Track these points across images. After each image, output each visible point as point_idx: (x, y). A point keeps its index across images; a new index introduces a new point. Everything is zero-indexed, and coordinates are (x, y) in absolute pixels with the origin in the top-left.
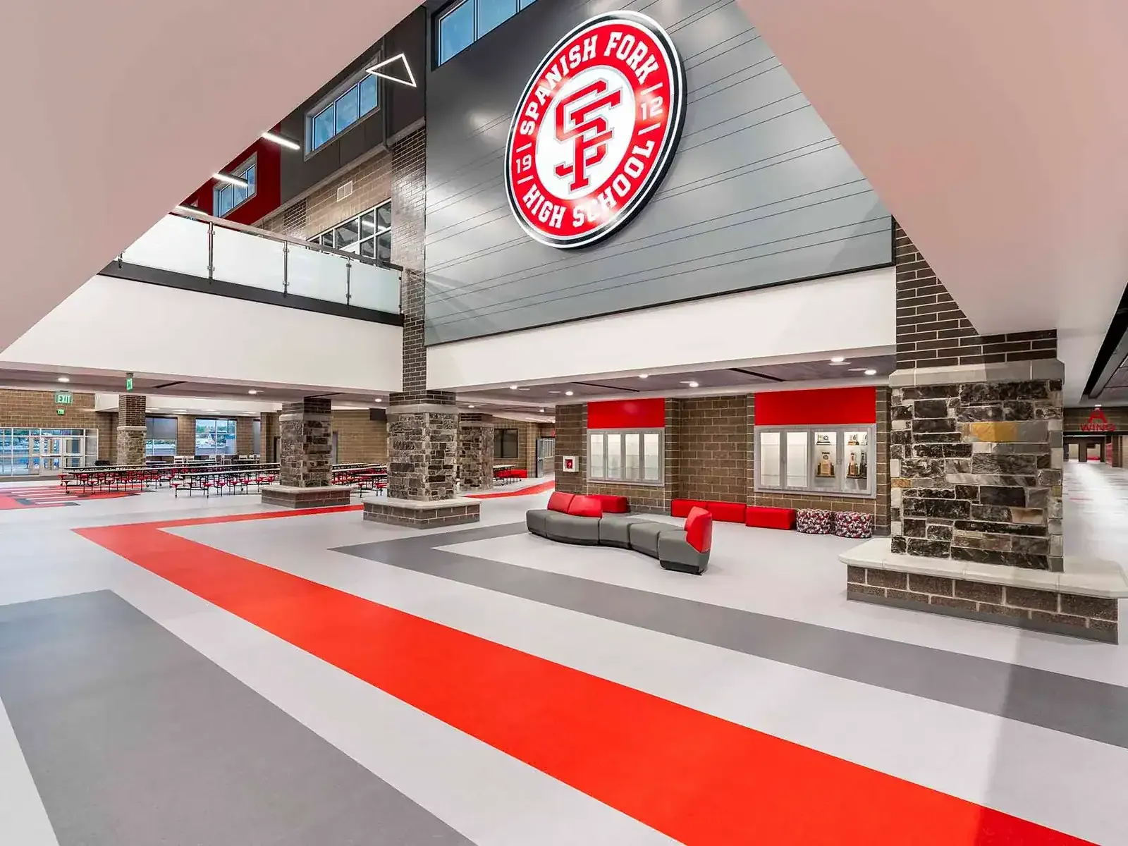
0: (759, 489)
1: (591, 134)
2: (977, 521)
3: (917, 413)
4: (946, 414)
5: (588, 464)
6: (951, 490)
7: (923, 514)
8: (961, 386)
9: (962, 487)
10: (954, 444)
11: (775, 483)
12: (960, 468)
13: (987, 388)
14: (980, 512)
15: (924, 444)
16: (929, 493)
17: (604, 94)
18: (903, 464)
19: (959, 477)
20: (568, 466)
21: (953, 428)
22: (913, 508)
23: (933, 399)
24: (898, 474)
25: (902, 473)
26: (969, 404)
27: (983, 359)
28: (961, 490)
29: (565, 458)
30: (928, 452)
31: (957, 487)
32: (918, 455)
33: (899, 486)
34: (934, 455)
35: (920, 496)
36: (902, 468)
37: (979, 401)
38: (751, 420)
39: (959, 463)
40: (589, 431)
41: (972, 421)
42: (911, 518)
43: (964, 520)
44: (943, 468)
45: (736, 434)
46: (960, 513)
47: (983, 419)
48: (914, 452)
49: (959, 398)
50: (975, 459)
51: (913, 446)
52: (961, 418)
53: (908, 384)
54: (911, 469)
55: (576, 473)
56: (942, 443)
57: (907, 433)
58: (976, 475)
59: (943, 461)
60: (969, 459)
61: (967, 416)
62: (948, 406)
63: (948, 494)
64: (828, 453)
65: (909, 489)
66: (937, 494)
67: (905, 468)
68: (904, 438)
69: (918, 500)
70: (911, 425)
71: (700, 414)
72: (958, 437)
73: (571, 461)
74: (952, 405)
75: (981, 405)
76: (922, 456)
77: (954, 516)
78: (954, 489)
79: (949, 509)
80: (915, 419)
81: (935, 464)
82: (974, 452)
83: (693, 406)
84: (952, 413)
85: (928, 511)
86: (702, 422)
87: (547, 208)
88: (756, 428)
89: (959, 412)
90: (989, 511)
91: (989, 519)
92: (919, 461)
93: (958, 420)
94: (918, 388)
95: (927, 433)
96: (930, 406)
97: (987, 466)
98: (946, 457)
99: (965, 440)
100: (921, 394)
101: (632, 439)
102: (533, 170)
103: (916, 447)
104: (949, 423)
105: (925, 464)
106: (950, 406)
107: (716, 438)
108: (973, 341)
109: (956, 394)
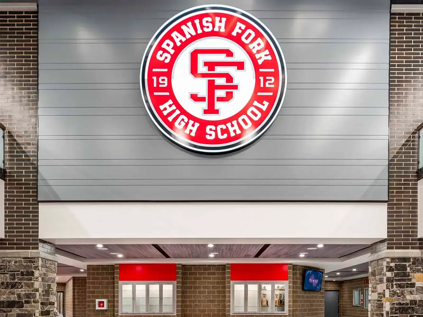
0: (233, 314)
1: (220, 81)
2: (417, 314)
3: (396, 269)
4: (406, 269)
5: (119, 304)
6: (408, 302)
7: (397, 313)
8: (412, 258)
9: (412, 301)
10: (409, 283)
11: (242, 310)
12: (411, 293)
13: (421, 260)
14: (417, 310)
15: (398, 283)
16: (400, 304)
17: (230, 59)
18: (390, 291)
19: (411, 296)
20: (100, 306)
21: (409, 276)
22: (394, 311)
23: (402, 263)
24: (388, 296)
25: (390, 295)
26: (414, 266)
27: (418, 248)
28: (411, 301)
29: (97, 301)
30: (400, 286)
31: (410, 301)
32: (396, 287)
33: (389, 302)
34: (402, 287)
35: (397, 305)
36: (390, 293)
37: (418, 265)
38: (228, 278)
39: (411, 291)
40: (120, 282)
41: (416, 273)
42: (393, 315)
43: (413, 314)
44: (405, 293)
45: (216, 285)
46: (411, 312)
47: (419, 273)
48: (395, 286)
49: (411, 263)
50: (416, 289)
51: (394, 283)
52: (411, 272)
53: (392, 256)
54: (393, 294)
55: (106, 310)
56: (405, 282)
57: (392, 278)
58: (417, 295)
59: (405, 290)
60: (414, 289)
61: (414, 271)
62: (407, 266)
63: (407, 304)
64: (266, 295)
65: (393, 303)
66: (403, 304)
67: (391, 293)
68: (391, 280)
69: (396, 307)
70: (393, 274)
71: (195, 274)
72: (410, 280)
73: (103, 302)
74: (409, 266)
75: (418, 266)
76: (397, 288)
77: (409, 313)
78: (409, 302)
79: (407, 310)
80: (395, 272)
81: (402, 291)
82: (416, 285)
83: (191, 269)
84: (408, 269)
85: (399, 311)
86: (195, 278)
87: (183, 120)
88: (232, 282)
89: (411, 269)
90: (421, 310)
91: (420, 313)
92: (397, 290)
93: (411, 273)
94: (396, 258)
95: (399, 278)
96: (400, 266)
97: (420, 292)
98: (406, 288)
99: (413, 281)
100: (397, 261)
101: (154, 288)
102: (169, 88)
103: (395, 284)
104: (407, 274)
105: (398, 291)
106: (408, 267)
107: (204, 287)
108: (415, 240)
109: (410, 261)
